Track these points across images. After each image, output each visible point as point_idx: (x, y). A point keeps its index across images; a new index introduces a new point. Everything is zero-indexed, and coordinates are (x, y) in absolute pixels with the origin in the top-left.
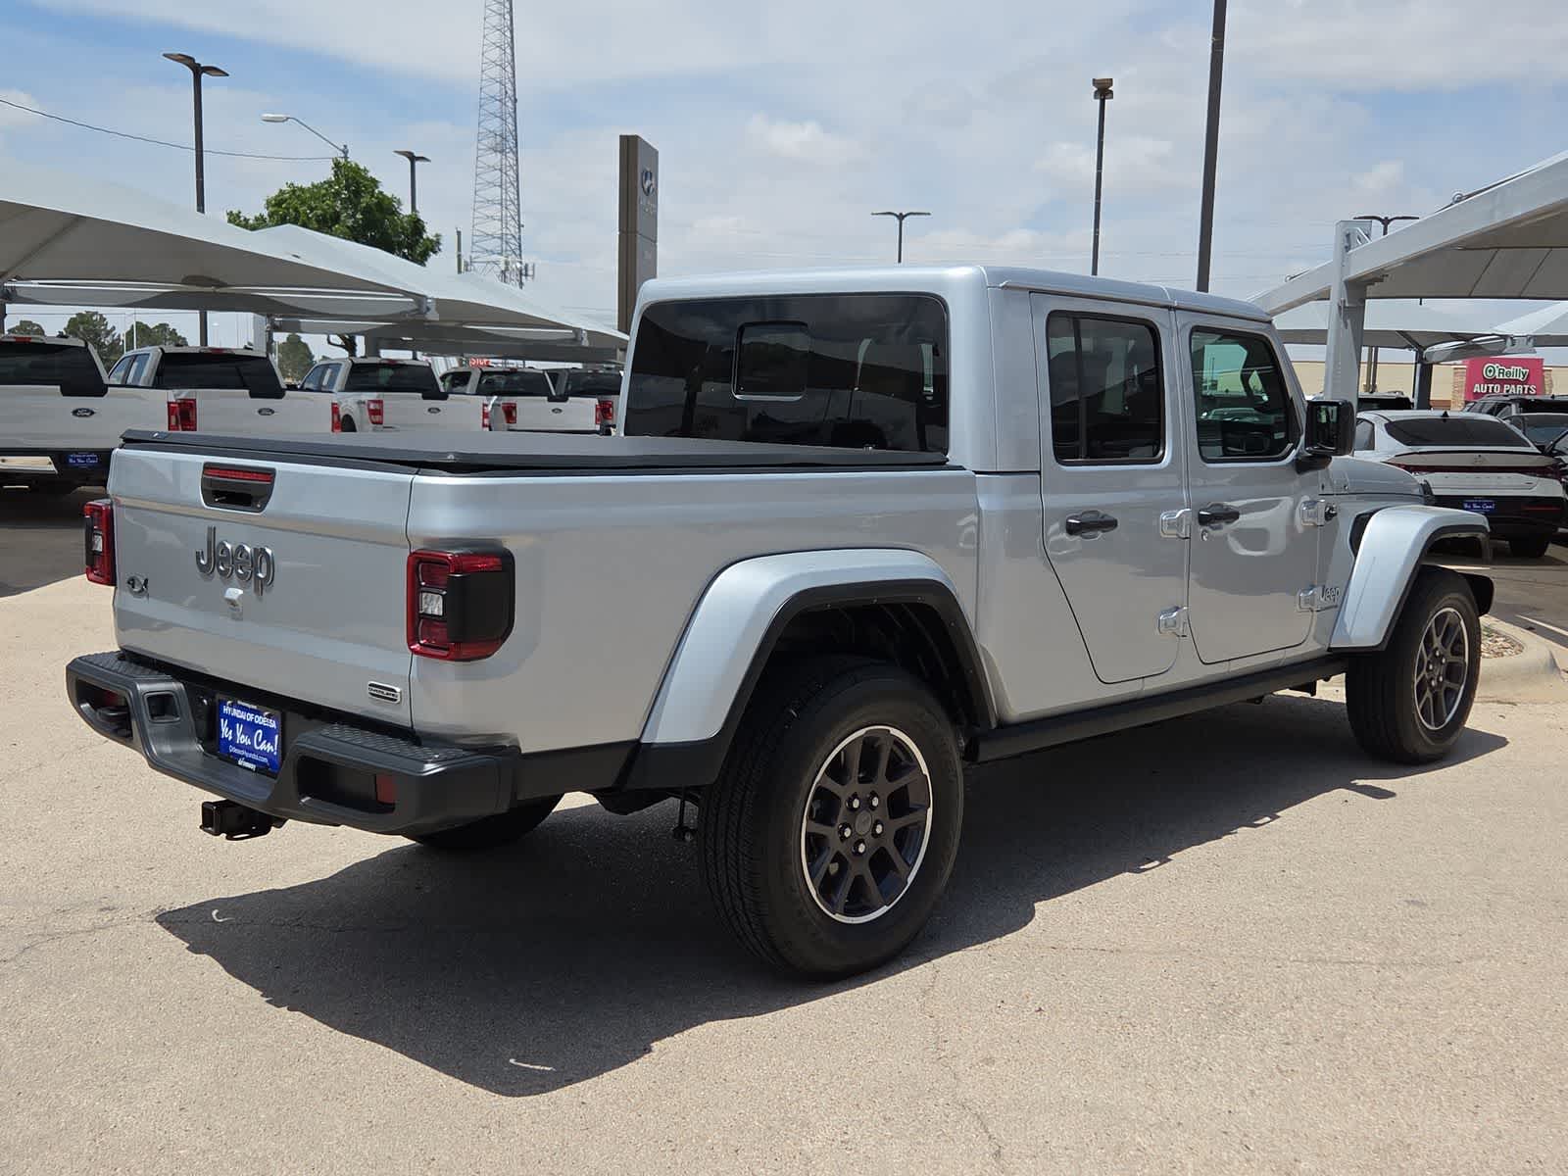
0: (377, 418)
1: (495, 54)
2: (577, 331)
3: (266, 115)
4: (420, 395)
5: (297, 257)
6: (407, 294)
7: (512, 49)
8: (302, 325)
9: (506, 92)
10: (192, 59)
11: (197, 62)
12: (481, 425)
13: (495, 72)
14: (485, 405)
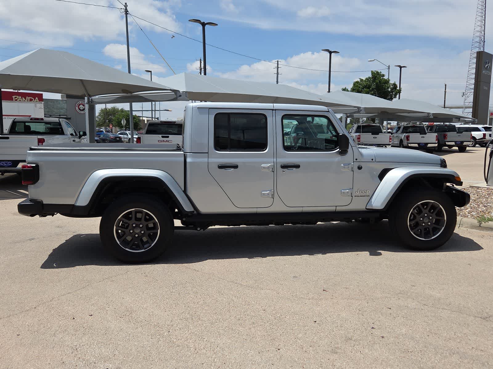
0: (359, 140)
1: (478, 29)
2: (429, 113)
3: (369, 60)
4: (371, 133)
5: (321, 99)
6: (355, 107)
7: (485, 26)
8: (354, 116)
9: (481, 40)
10: (329, 50)
11: (330, 50)
12: (389, 141)
13: (478, 34)
14: (390, 136)
